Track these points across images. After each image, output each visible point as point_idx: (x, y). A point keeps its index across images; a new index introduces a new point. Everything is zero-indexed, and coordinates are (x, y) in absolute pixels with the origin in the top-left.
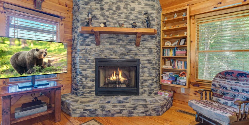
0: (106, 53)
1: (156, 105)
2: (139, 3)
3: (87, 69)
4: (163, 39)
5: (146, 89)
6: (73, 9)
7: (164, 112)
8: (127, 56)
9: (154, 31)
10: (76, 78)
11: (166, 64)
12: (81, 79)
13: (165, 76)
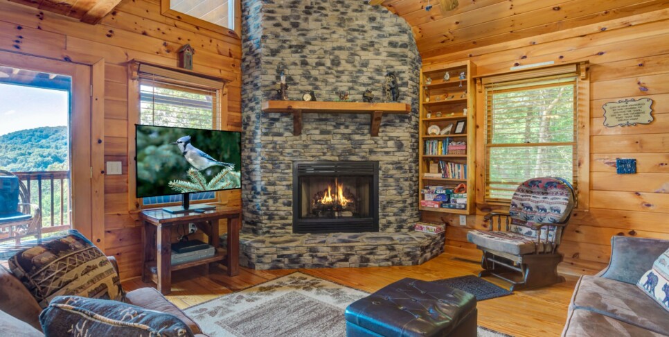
0: (312, 151)
1: (412, 246)
2: (377, 52)
3: (278, 182)
4: (423, 121)
5: (392, 219)
6: (244, 60)
7: (425, 261)
8: (353, 155)
9: (407, 108)
10: (254, 200)
11: (431, 171)
12: (265, 201)
13: (429, 193)
